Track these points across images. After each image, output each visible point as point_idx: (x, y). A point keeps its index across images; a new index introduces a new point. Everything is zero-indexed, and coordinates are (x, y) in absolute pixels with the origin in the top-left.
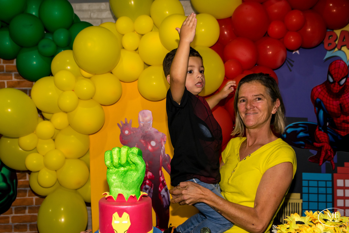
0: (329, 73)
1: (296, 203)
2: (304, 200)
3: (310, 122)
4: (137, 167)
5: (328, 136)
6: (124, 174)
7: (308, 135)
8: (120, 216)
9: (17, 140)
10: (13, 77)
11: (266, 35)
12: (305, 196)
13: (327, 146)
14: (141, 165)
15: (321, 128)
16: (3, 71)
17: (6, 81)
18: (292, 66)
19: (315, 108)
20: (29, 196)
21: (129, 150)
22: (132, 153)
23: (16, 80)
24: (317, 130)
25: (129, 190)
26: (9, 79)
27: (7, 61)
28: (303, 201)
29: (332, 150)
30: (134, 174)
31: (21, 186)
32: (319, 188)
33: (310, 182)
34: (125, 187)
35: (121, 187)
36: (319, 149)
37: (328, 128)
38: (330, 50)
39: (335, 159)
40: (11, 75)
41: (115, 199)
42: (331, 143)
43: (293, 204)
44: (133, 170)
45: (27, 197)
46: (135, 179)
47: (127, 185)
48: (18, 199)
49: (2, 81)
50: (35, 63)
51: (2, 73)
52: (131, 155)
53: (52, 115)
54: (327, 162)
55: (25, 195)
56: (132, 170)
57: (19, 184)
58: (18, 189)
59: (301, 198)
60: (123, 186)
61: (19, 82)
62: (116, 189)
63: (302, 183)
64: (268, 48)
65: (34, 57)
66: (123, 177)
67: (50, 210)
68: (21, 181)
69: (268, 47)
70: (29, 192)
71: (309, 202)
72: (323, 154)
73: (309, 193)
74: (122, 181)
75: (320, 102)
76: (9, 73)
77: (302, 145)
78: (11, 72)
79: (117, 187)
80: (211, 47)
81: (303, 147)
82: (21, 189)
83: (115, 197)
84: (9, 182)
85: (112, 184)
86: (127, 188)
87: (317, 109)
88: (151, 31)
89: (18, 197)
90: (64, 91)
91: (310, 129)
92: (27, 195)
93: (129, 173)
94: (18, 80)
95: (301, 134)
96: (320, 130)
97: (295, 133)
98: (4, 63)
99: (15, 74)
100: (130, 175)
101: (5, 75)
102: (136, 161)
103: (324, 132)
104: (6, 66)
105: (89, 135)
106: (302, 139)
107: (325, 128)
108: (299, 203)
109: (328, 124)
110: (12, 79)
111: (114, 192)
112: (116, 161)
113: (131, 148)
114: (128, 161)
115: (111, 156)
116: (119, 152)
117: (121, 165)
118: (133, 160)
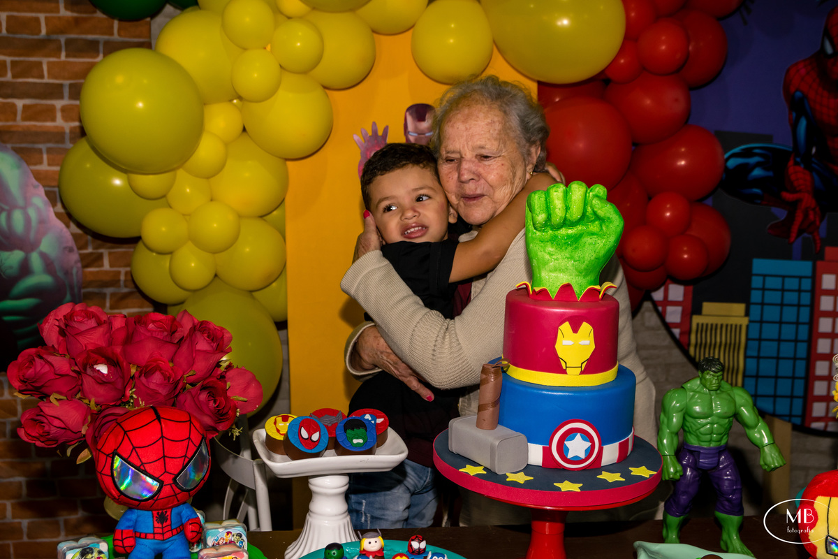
0: (827, 34)
1: (736, 326)
2: (752, 319)
3: (777, 145)
4: (607, 227)
5: (812, 177)
6: (572, 242)
7: (770, 174)
8: (575, 329)
10: (62, 5)
12: (755, 310)
13: (808, 201)
14: (618, 223)
15: (798, 159)
17: (42, 16)
18: (749, 11)
19: (790, 114)
20: (112, 308)
21: (589, 191)
22: (597, 196)
23: (69, 14)
24: (791, 163)
25: (585, 276)
26: (51, 11)
28: (750, 321)
29: (817, 209)
30: (599, 241)
32: (786, 293)
33: (767, 278)
34: (576, 269)
35: (565, 270)
36: (792, 207)
37: (814, 159)
39: (823, 228)
41: (553, 296)
42: (817, 194)
43: (729, 328)
44: (596, 234)
46: (602, 252)
47: (583, 266)
49: (34, 15)
52: (597, 202)
54: (806, 235)
56: (593, 234)
59: (747, 314)
60: (570, 268)
61: (77, 21)
62: (553, 274)
63: (750, 282)
66: (570, 248)
68: (91, 273)
70: (111, 299)
71: (761, 322)
72: (799, 217)
73: (763, 304)
74: (571, 258)
75: (801, 100)
77: (757, 196)
79: (556, 270)
81: (759, 202)
83: (553, 293)
85: (546, 263)
86: (581, 273)
87: (794, 115)
90: (245, 49)
92: (108, 304)
93: (586, 240)
94: (75, 15)
95: (757, 172)
96: (796, 164)
97: (746, 169)
102: (608, 215)
103: (806, 168)
105: (287, 160)
106: (758, 182)
107: (807, 159)
108: (741, 326)
109: (814, 150)
110: (58, 11)
111: (552, 281)
112: (560, 215)
113: (589, 187)
114: (587, 214)
115: (547, 203)
116: (566, 194)
117: (566, 223)
118: (601, 213)
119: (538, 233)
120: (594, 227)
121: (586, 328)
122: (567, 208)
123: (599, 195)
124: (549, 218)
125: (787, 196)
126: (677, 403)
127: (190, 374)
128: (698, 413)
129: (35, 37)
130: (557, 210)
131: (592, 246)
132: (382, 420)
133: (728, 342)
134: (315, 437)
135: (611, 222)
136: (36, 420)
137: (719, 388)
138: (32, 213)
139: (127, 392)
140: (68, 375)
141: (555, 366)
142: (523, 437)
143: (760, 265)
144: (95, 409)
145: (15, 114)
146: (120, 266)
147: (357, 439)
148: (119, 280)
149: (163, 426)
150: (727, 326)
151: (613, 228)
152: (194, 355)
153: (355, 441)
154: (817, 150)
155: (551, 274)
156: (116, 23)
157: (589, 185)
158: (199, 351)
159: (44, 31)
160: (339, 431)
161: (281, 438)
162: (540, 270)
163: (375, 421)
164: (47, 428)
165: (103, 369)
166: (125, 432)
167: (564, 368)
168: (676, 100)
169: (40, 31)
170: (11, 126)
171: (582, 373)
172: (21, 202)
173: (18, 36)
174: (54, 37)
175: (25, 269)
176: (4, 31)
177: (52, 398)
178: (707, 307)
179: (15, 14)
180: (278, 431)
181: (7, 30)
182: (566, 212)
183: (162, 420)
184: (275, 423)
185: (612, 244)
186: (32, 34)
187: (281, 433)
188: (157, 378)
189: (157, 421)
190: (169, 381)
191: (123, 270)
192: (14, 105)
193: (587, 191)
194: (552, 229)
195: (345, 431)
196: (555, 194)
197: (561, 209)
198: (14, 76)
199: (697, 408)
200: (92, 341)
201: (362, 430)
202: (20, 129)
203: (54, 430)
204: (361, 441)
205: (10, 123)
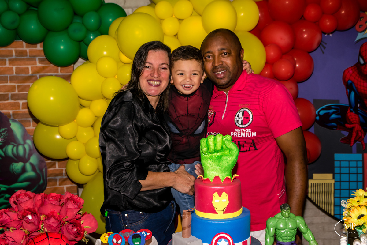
0: (361, 55)
1: (329, 184)
3: (341, 104)
4: (232, 152)
5: (359, 117)
6: (219, 159)
7: (340, 116)
8: (220, 195)
9: (57, 128)
10: (37, 62)
11: (302, 18)
12: (337, 176)
13: (358, 127)
14: (236, 151)
15: (352, 110)
16: (26, 55)
17: (30, 67)
18: (325, 48)
19: (347, 90)
20: (60, 185)
21: (224, 138)
22: (227, 140)
23: (40, 65)
24: (349, 111)
25: (224, 173)
26: (33, 65)
27: (30, 45)
28: (335, 181)
29: (362, 131)
30: (229, 158)
31: (51, 175)
32: (351, 168)
33: (342, 162)
34: (220, 170)
35: (216, 170)
36: (351, 130)
37: (359, 109)
38: (361, 32)
40: (35, 60)
41: (212, 181)
42: (361, 124)
44: (228, 155)
45: (58, 186)
46: (230, 163)
47: (223, 169)
48: (48, 188)
49: (26, 66)
50: (62, 47)
51: (25, 57)
52: (227, 142)
53: (90, 102)
54: (358, 142)
55: (56, 184)
56: (226, 155)
57: (49, 173)
58: (48, 178)
59: (334, 178)
60: (218, 169)
61: (44, 68)
62: (212, 172)
63: (334, 164)
64: (304, 32)
65: (63, 41)
66: (218, 161)
67: (93, 198)
68: (51, 170)
69: (304, 30)
70: (59, 181)
71: (340, 181)
72: (354, 135)
73: (340, 174)
74: (218, 165)
75: (351, 84)
76: (32, 58)
77: (334, 126)
78: (35, 56)
79: (212, 170)
80: (250, 32)
81: (335, 129)
82: (51, 177)
83: (212, 180)
84: (38, 171)
85: (208, 168)
86: (223, 171)
87: (348, 90)
88: (191, 15)
89: (48, 186)
90: (107, 78)
91: (342, 110)
92: (58, 183)
93: (224, 158)
94: (43, 65)
95: (334, 116)
96: (351, 111)
97: (328, 115)
98: (27, 47)
99: (39, 59)
100: (225, 160)
101: (28, 60)
102: (231, 147)
103: (356, 113)
104: (30, 51)
106: (334, 120)
107: (356, 109)
108: (331, 184)
109: (359, 105)
110: (36, 64)
111: (211, 174)
112: (212, 148)
113: (224, 136)
114: (224, 147)
115: (207, 143)
116: (215, 139)
117: (215, 151)
118: (228, 147)
119: (205, 155)
120: (227, 152)
121: (224, 194)
122: (215, 145)
123: (228, 139)
124: (208, 149)
125: (348, 126)
126: (272, 223)
127: (66, 217)
128: (280, 228)
129: (27, 75)
130: (211, 146)
131: (226, 160)
132: (149, 234)
133: (326, 191)
134: (119, 242)
135: (233, 150)
136: (4, 239)
137: (289, 216)
138: (26, 146)
139: (40, 226)
140: (16, 220)
141: (212, 210)
142: (200, 241)
143: (338, 156)
144: (27, 233)
145: (19, 106)
146: (63, 167)
147: (137, 242)
148: (63, 173)
149: (50, 240)
150: (325, 184)
151: (234, 153)
152: (67, 210)
153: (136, 243)
154: (360, 105)
155: (211, 172)
156: (59, 68)
157: (224, 135)
158: (69, 208)
159: (30, 73)
160: (130, 239)
161: (106, 242)
162: (206, 171)
163: (146, 234)
164: (7, 241)
165: (30, 217)
166: (35, 243)
167: (216, 211)
168: (291, 88)
169: (29, 73)
170: (18, 112)
171: (224, 213)
172: (22, 142)
173: (20, 75)
174: (34, 74)
175: (24, 170)
176: (15, 74)
177: (10, 229)
178: (315, 176)
179: (19, 66)
180: (105, 239)
181: (16, 73)
182: (215, 146)
183: (49, 238)
184: (105, 236)
185: (234, 159)
186: (26, 74)
187: (106, 240)
188: (53, 220)
189: (47, 238)
190: (57, 220)
191: (64, 169)
192: (19, 103)
193: (223, 138)
194: (211, 154)
195: (132, 239)
196: (210, 139)
197: (213, 146)
198: (19, 91)
199: (281, 226)
200: (27, 206)
201: (139, 239)
202: (21, 113)
203: (10, 243)
204: (138, 243)
205: (17, 110)
